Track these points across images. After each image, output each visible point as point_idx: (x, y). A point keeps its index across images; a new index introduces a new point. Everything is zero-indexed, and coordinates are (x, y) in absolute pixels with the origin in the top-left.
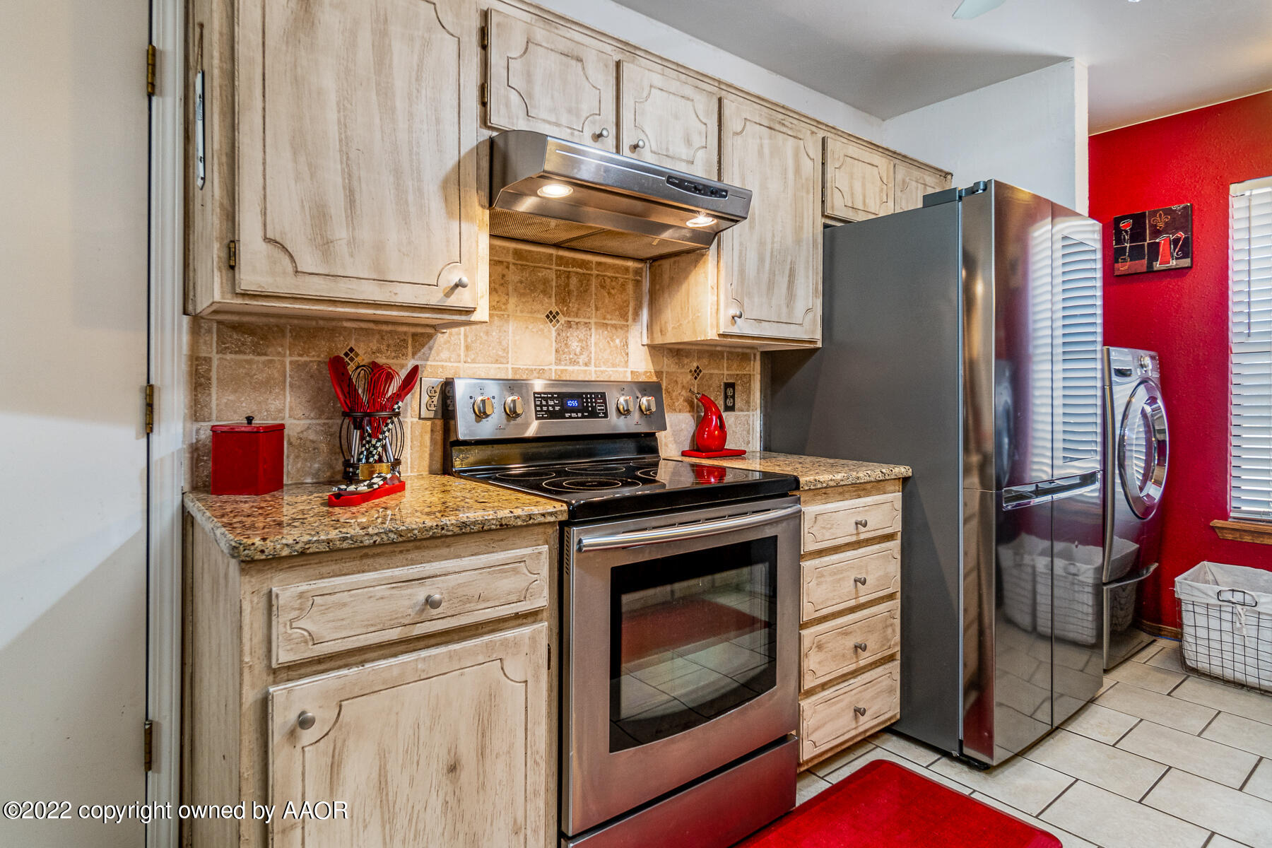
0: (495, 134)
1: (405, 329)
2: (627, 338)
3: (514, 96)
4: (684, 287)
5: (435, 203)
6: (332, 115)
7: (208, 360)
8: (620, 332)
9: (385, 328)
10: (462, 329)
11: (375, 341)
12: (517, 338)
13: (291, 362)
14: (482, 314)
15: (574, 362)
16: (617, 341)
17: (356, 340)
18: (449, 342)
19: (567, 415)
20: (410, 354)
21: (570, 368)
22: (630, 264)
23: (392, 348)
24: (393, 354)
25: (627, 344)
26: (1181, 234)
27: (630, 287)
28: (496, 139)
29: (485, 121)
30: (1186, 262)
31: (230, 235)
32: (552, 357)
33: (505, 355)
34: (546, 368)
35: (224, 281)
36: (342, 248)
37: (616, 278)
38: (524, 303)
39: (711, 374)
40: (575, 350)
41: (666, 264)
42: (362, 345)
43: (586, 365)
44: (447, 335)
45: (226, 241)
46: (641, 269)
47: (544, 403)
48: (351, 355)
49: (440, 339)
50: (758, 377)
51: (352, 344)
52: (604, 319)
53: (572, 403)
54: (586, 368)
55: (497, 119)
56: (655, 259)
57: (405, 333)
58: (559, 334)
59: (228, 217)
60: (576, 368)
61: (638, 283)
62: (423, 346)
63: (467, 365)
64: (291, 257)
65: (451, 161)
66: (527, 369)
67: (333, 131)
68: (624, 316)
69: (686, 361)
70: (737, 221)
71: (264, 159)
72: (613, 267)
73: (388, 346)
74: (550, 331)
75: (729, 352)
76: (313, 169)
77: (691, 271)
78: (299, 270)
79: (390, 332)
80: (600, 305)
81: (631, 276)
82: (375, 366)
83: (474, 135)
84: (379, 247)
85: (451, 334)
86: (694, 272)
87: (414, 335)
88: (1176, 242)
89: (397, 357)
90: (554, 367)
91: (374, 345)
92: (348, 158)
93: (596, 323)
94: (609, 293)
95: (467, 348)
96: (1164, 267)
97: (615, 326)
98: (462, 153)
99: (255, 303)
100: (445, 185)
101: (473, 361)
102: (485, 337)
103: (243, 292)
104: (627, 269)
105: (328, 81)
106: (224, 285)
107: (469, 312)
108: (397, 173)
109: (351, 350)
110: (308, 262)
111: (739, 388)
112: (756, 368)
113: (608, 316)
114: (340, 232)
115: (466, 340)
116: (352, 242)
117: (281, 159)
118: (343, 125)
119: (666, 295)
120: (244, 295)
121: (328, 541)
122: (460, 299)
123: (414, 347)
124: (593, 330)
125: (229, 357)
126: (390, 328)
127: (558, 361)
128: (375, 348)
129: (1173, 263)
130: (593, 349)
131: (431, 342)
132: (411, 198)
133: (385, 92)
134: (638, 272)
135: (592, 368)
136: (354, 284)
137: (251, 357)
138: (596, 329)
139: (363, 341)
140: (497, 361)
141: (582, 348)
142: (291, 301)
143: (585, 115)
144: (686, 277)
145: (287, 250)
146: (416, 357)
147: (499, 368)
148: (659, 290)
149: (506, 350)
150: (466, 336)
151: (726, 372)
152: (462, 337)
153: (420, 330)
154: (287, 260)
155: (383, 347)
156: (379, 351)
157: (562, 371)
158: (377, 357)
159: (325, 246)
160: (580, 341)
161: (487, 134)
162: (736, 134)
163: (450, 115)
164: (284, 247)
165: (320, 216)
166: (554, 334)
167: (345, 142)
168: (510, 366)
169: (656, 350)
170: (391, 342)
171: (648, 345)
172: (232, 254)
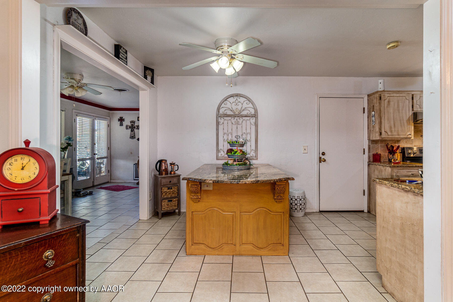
1: (398, 140)
3: (418, 106)
5: (406, 124)
6: (392, 115)
7: (370, 145)
13: (380, 145)
14: (413, 138)
20: (397, 143)
24: (394, 144)
28: (415, 113)
29: (413, 110)
36: (393, 131)
38: (416, 134)
45: (380, 132)
47: (421, 151)
55: (415, 110)
59: (380, 129)
62: (399, 142)
64: (387, 133)
65: (408, 117)
66: (417, 145)
67: (392, 117)
71: (384, 122)
76: (390, 122)
82: (392, 146)
83: (411, 113)
84: (398, 131)
91: (391, 142)
92: (394, 120)
98: (410, 115)
100: (407, 121)
101: (407, 144)
105: (391, 111)
106: (380, 137)
107: (411, 138)
108: (400, 120)
109: (388, 143)
110: (389, 134)
114: (393, 129)
115: (405, 141)
116: (395, 130)
117: (386, 122)
118: (393, 116)
120: (382, 138)
121: (400, 166)
122: (410, 136)
125: (372, 145)
132: (402, 123)
133: (399, 110)
136: (395, 136)
137: (375, 145)
140: (411, 144)
149: (413, 142)
156: (392, 143)
159: (391, 131)
161: (413, 112)
163: (408, 111)
165: (391, 128)
167: (394, 118)
168: (413, 145)
170: (394, 142)
172: (381, 134)
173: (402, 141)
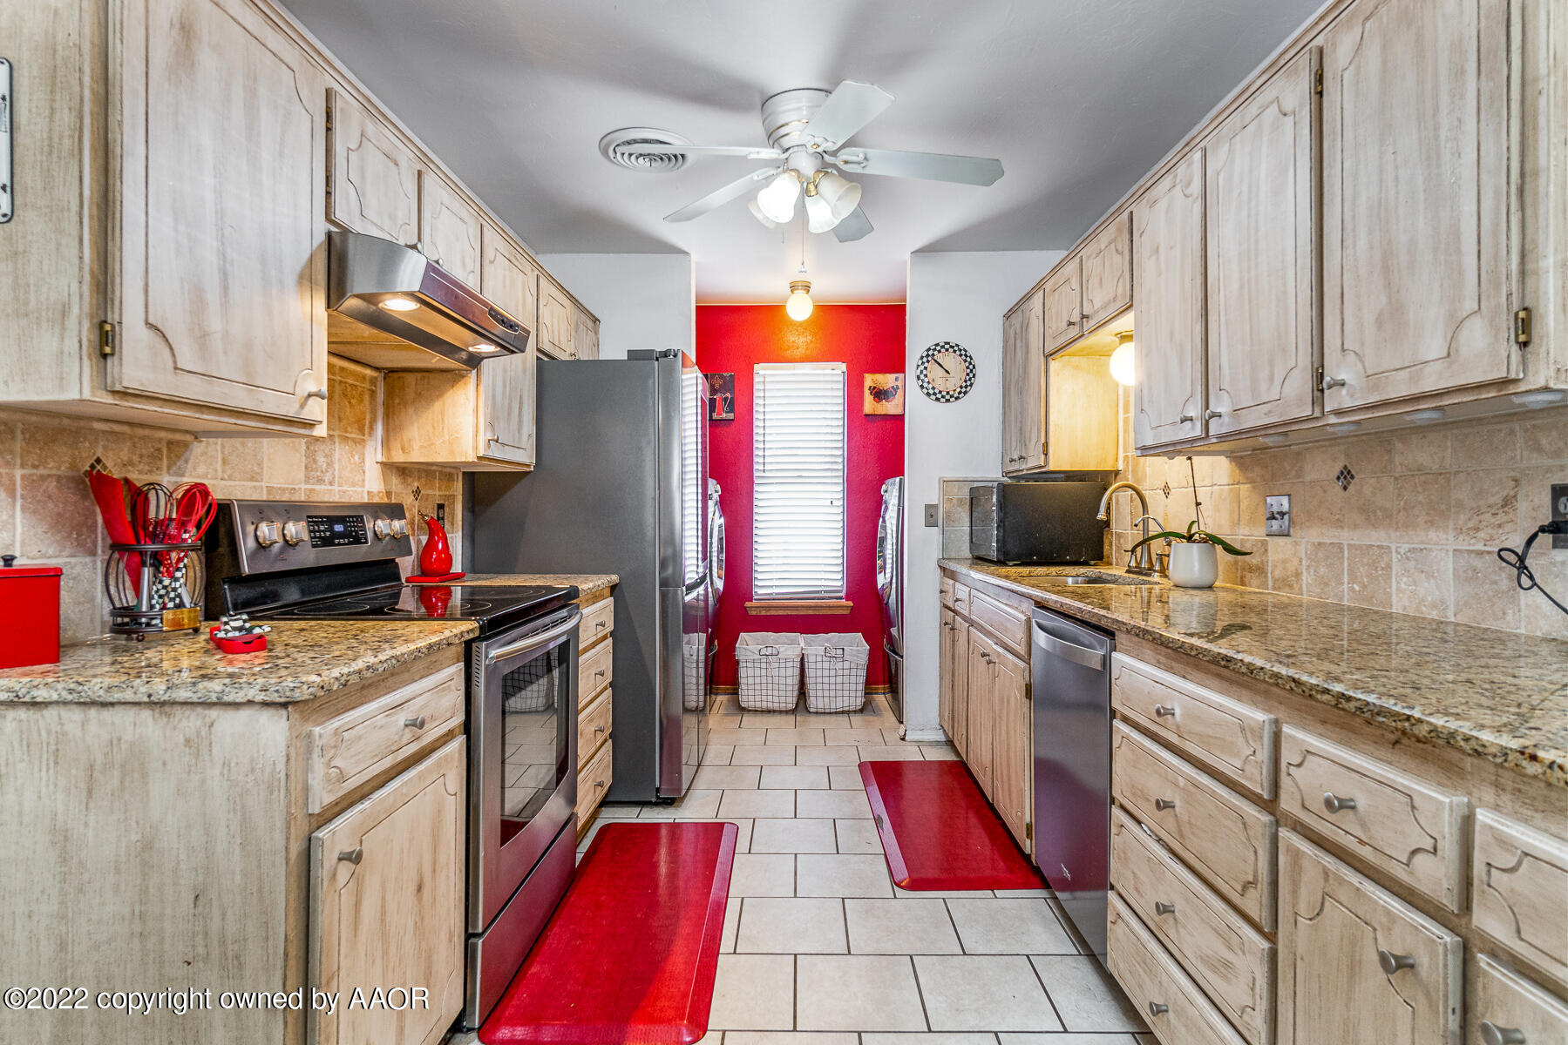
0: (333, 229)
1: (162, 434)
2: (364, 455)
3: (352, 191)
4: (437, 406)
8: (359, 447)
9: (140, 432)
10: (219, 441)
11: (126, 449)
12: (271, 451)
13: (23, 477)
15: (320, 481)
16: (356, 457)
17: (105, 447)
18: (206, 453)
19: (337, 541)
20: (165, 468)
21: (317, 487)
22: (368, 372)
23: (146, 460)
24: (147, 468)
25: (363, 461)
26: (728, 395)
27: (367, 397)
28: (333, 235)
29: (327, 212)
30: (731, 416)
31: (101, 313)
32: (302, 475)
33: (259, 471)
34: (296, 487)
35: (95, 373)
36: (217, 343)
37: (356, 386)
39: (428, 495)
40: (321, 466)
41: (410, 379)
42: (111, 454)
43: (331, 484)
44: (204, 444)
45: (96, 320)
46: (376, 378)
47: (316, 528)
48: (99, 467)
49: (198, 449)
50: (460, 498)
51: (99, 453)
52: (346, 432)
53: (339, 528)
54: (330, 488)
55: (340, 214)
56: (392, 371)
57: (160, 440)
58: (308, 448)
59: (98, 289)
60: (323, 487)
61: (373, 393)
62: (178, 457)
63: (223, 482)
64: (171, 349)
65: (305, 256)
66: (280, 488)
68: (361, 430)
69: (410, 480)
70: (513, 352)
71: (147, 222)
72: (353, 374)
73: (141, 456)
74: (300, 445)
75: (441, 472)
76: (192, 242)
77: (446, 391)
78: (179, 366)
79: (143, 438)
80: (342, 416)
81: (367, 385)
83: (322, 227)
85: (208, 443)
86: (451, 391)
87: (170, 443)
88: (726, 399)
89: (150, 472)
90: (303, 486)
91: (125, 455)
92: (223, 235)
93: (339, 436)
94: (350, 403)
95: (224, 462)
96: (719, 417)
97: (354, 440)
98: (313, 246)
99: (126, 404)
101: (230, 478)
102: (241, 449)
103: (123, 389)
104: (364, 377)
106: (95, 378)
107: (312, 425)
109: (98, 461)
110: (187, 359)
111: (446, 509)
112: (458, 488)
113: (349, 429)
114: (215, 324)
115: (223, 453)
116: (226, 336)
117: (163, 224)
119: (411, 410)
120: (124, 394)
122: (314, 411)
123: (169, 458)
124: (337, 444)
126: (147, 432)
127: (308, 479)
128: (126, 459)
129: (724, 416)
130: (336, 466)
131: (188, 453)
134: (373, 381)
135: (336, 488)
136: (226, 389)
138: (340, 443)
139: (112, 449)
140: (252, 479)
141: (328, 464)
142: (160, 403)
143: (401, 222)
144: (440, 396)
145: (167, 340)
146: (171, 472)
147: (254, 487)
148: (399, 404)
149: (260, 465)
150: (223, 447)
151: (437, 493)
152: (219, 448)
153: (178, 437)
154: (167, 353)
155: (136, 458)
156: (131, 463)
157: (312, 490)
158: (129, 471)
159: (202, 339)
160: (326, 456)
161: (328, 227)
162: (492, 262)
164: (164, 336)
165: (198, 302)
166: (304, 447)
167: (220, 214)
168: (264, 484)
169: (388, 467)
170: (144, 451)
171: (381, 463)
172: (105, 341)
173: (204, 454)
